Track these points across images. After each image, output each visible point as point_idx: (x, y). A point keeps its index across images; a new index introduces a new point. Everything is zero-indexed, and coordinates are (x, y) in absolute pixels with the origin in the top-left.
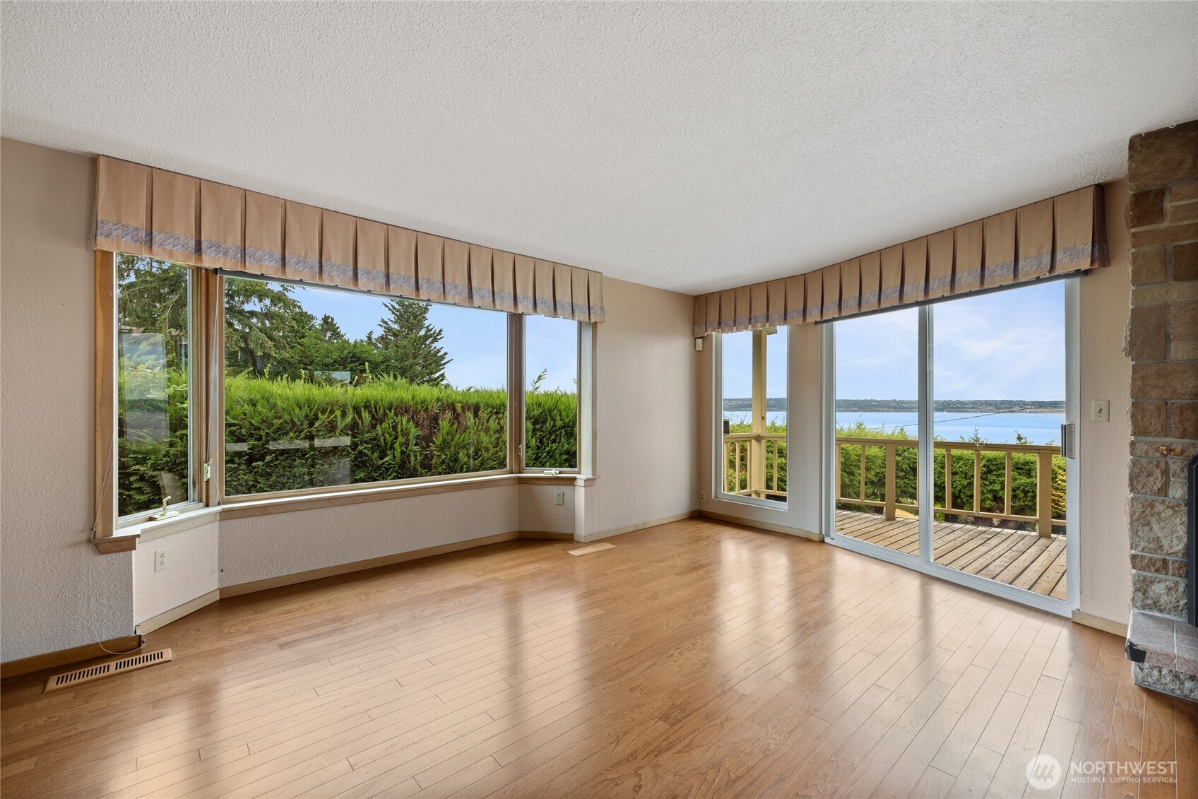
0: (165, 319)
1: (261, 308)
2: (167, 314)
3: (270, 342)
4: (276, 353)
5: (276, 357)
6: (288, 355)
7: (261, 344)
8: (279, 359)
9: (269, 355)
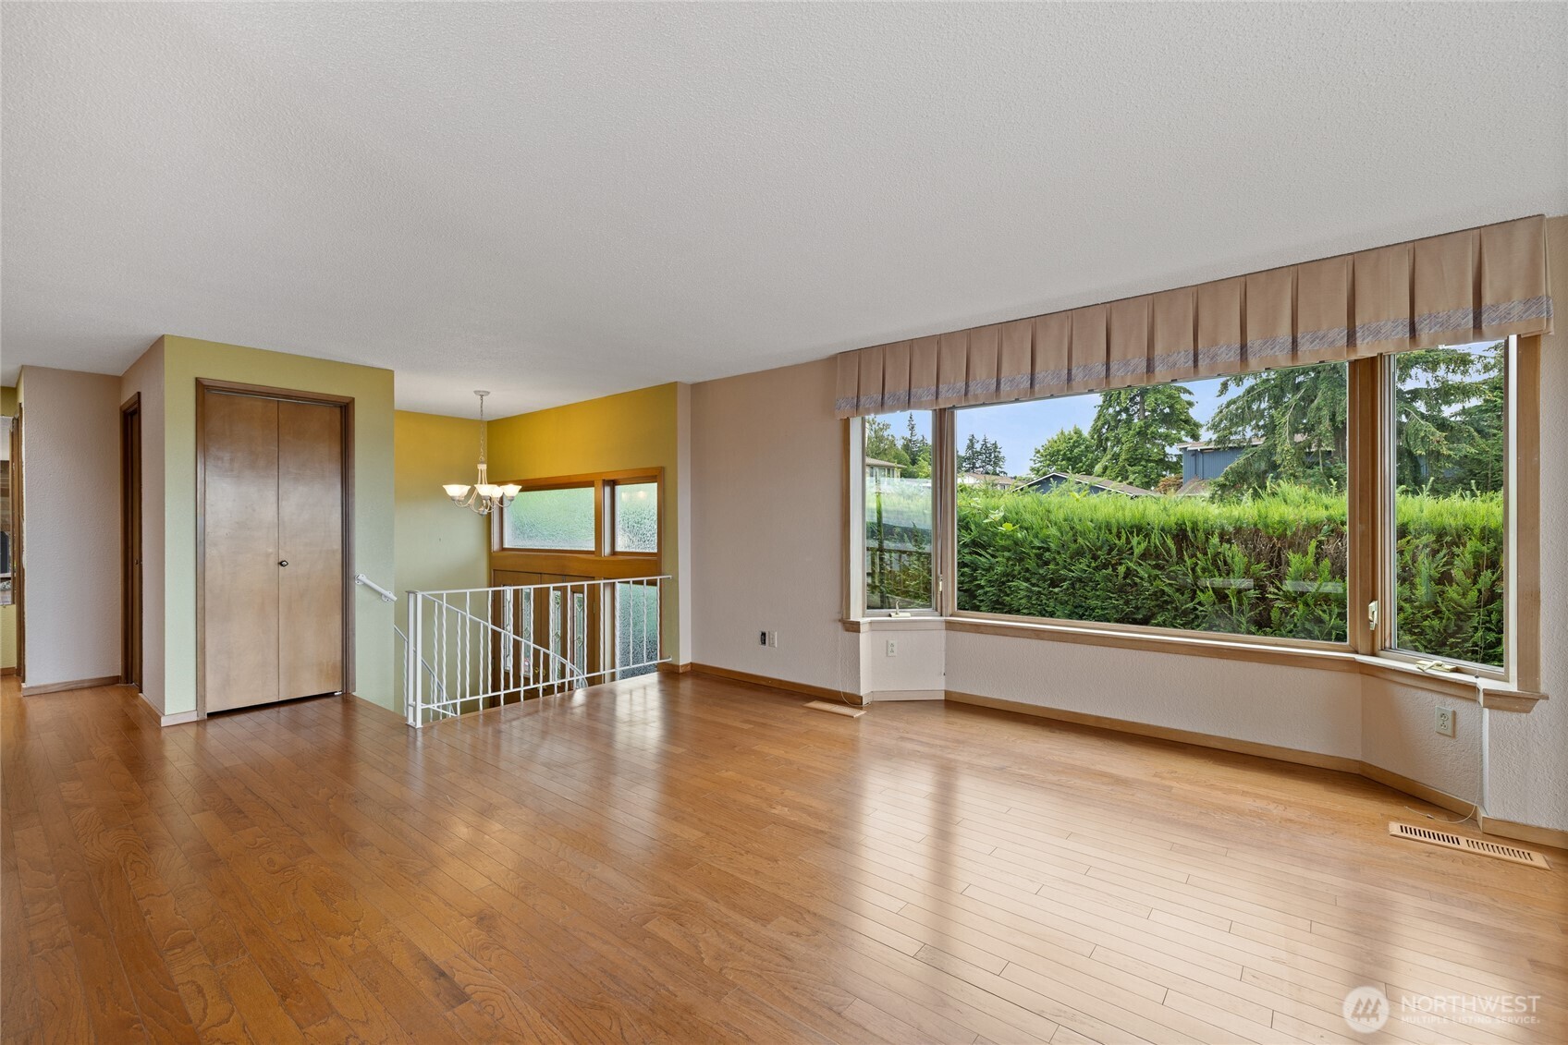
0: (1285, 423)
1: (1428, 382)
2: (1287, 417)
3: (1438, 433)
4: (1450, 449)
5: (1450, 456)
6: (1473, 450)
7: (1423, 438)
8: (1458, 458)
9: (1438, 452)
